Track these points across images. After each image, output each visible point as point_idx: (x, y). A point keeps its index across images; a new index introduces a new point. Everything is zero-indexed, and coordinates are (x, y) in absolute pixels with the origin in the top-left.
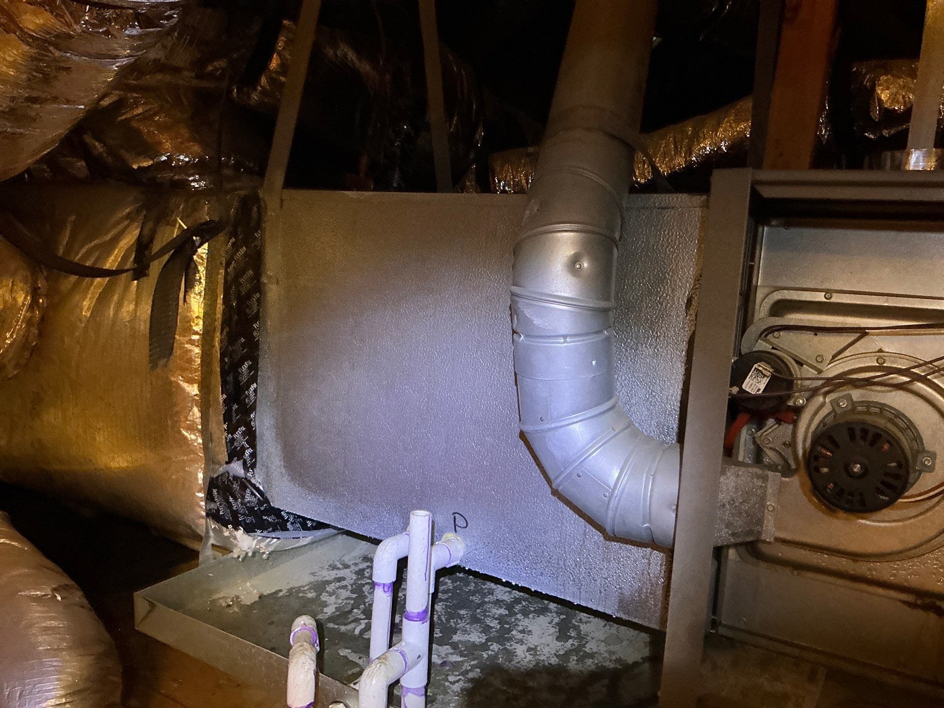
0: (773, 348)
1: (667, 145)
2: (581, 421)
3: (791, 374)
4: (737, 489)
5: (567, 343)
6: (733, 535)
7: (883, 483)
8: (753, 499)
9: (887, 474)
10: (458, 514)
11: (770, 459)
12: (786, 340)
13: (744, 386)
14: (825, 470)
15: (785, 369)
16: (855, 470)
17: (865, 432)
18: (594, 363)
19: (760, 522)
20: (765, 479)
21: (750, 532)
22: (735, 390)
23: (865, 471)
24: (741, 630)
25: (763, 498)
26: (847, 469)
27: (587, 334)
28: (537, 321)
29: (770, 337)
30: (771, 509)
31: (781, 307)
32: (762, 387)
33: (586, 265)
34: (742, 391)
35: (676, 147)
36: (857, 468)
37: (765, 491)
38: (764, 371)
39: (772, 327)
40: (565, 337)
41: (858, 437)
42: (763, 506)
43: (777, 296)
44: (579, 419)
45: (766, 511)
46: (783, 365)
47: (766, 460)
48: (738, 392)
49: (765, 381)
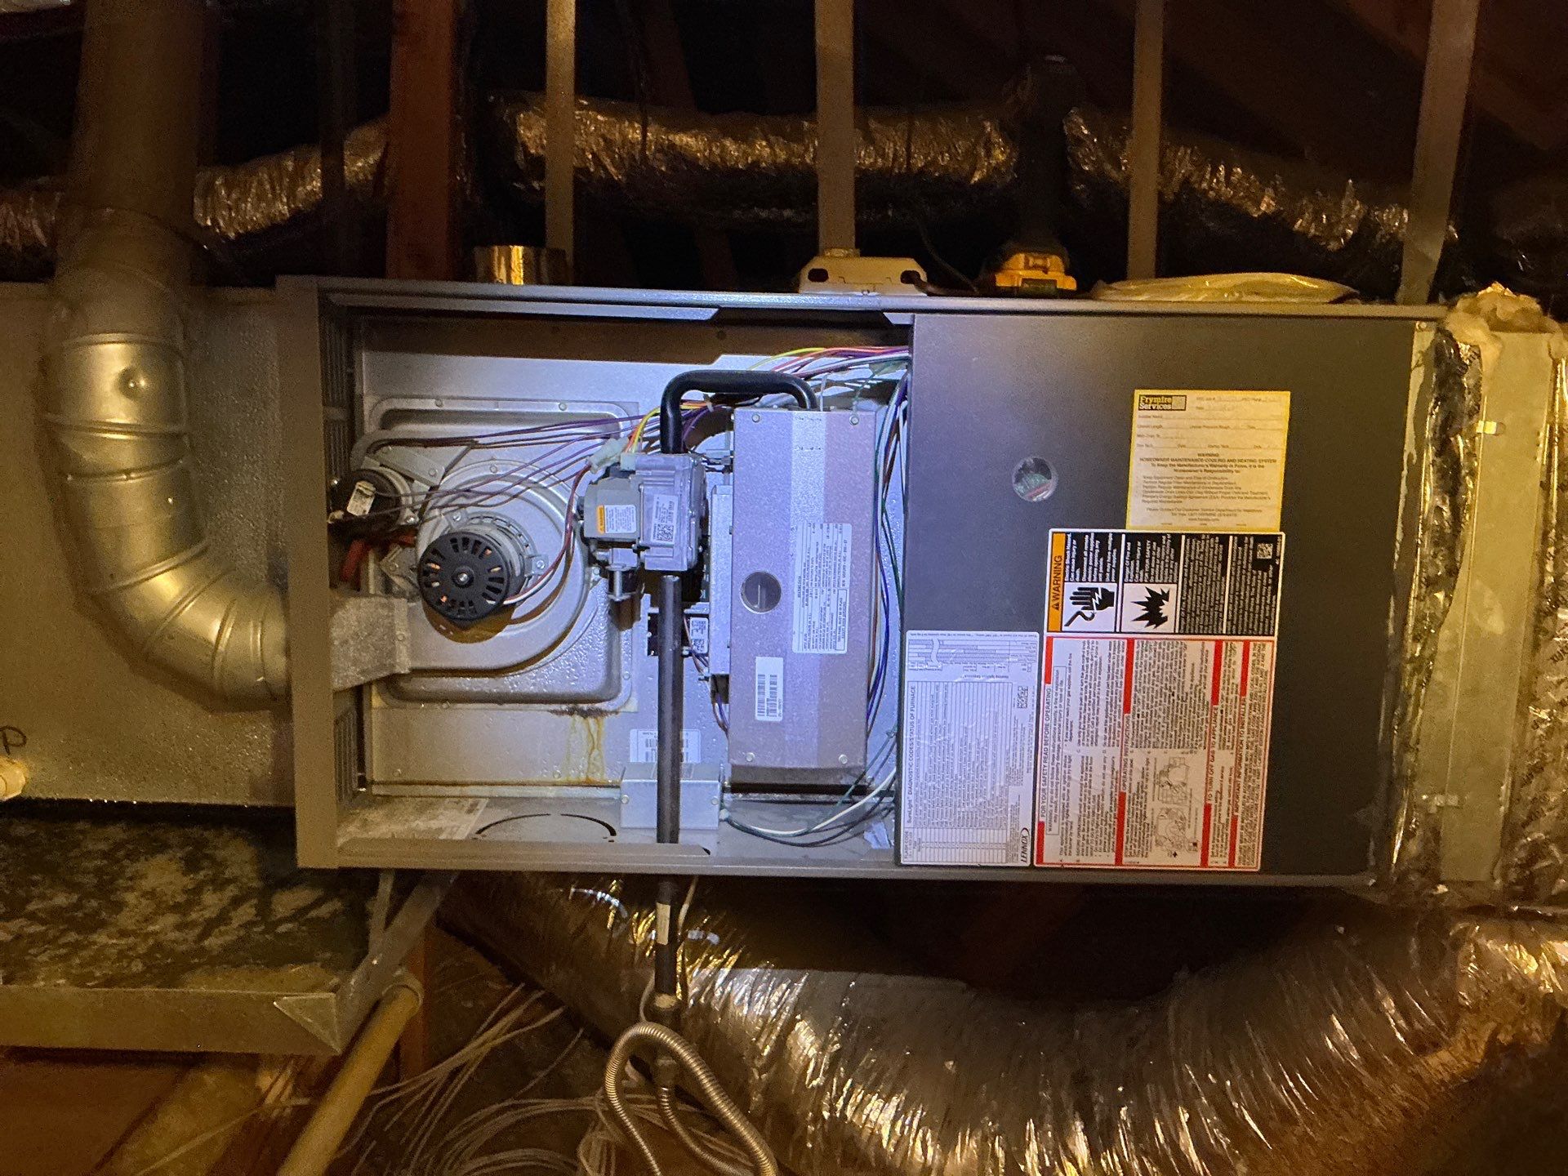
0: (382, 465)
1: (261, 184)
2: (165, 571)
3: (396, 491)
4: (359, 622)
5: (132, 479)
6: (363, 672)
7: (489, 588)
8: (380, 631)
9: (491, 579)
10: (10, 728)
11: (399, 587)
12: (395, 454)
13: (348, 509)
14: (437, 584)
15: (389, 487)
16: (462, 579)
17: (466, 541)
18: (170, 500)
19: (391, 654)
20: (391, 608)
21: (383, 667)
22: (338, 515)
23: (471, 581)
24: (396, 783)
25: (391, 628)
26: (455, 578)
27: (153, 467)
28: (87, 456)
29: (379, 453)
30: (400, 638)
31: (392, 418)
32: (368, 508)
33: (143, 383)
34: (347, 514)
35: (273, 188)
36: (464, 578)
37: (393, 620)
38: (365, 492)
39: (380, 441)
40: (127, 472)
41: (460, 547)
42: (393, 637)
43: (386, 406)
44: (164, 569)
45: (397, 642)
46: (385, 482)
47: (395, 589)
48: (344, 516)
49: (370, 501)
